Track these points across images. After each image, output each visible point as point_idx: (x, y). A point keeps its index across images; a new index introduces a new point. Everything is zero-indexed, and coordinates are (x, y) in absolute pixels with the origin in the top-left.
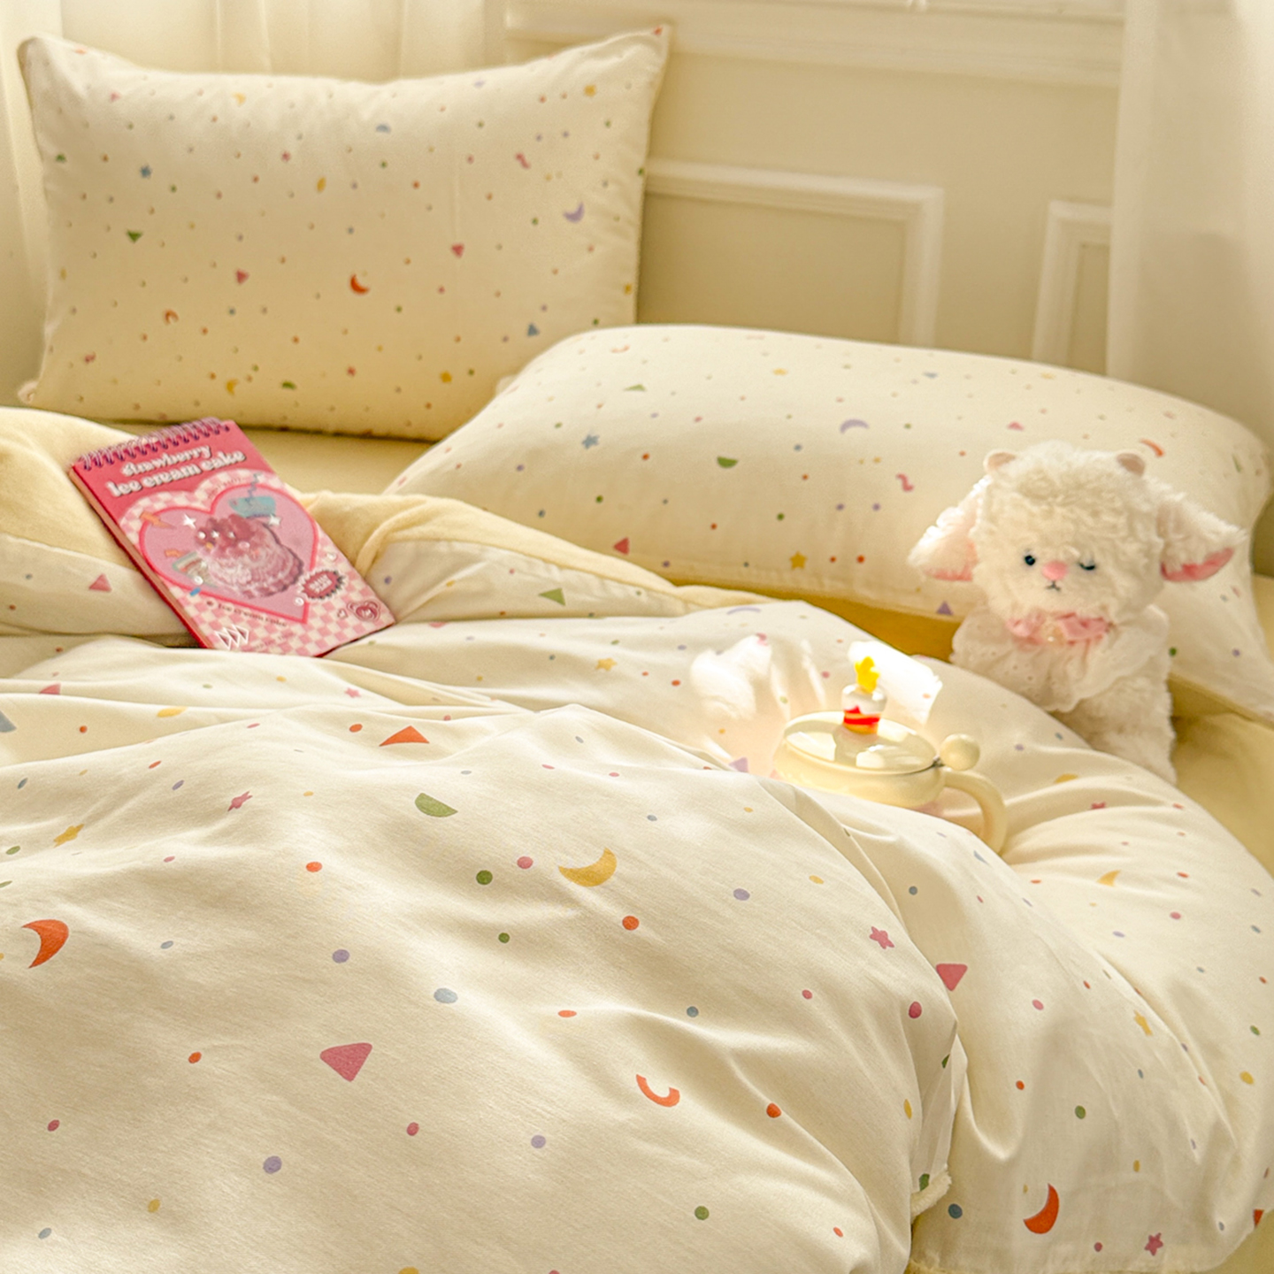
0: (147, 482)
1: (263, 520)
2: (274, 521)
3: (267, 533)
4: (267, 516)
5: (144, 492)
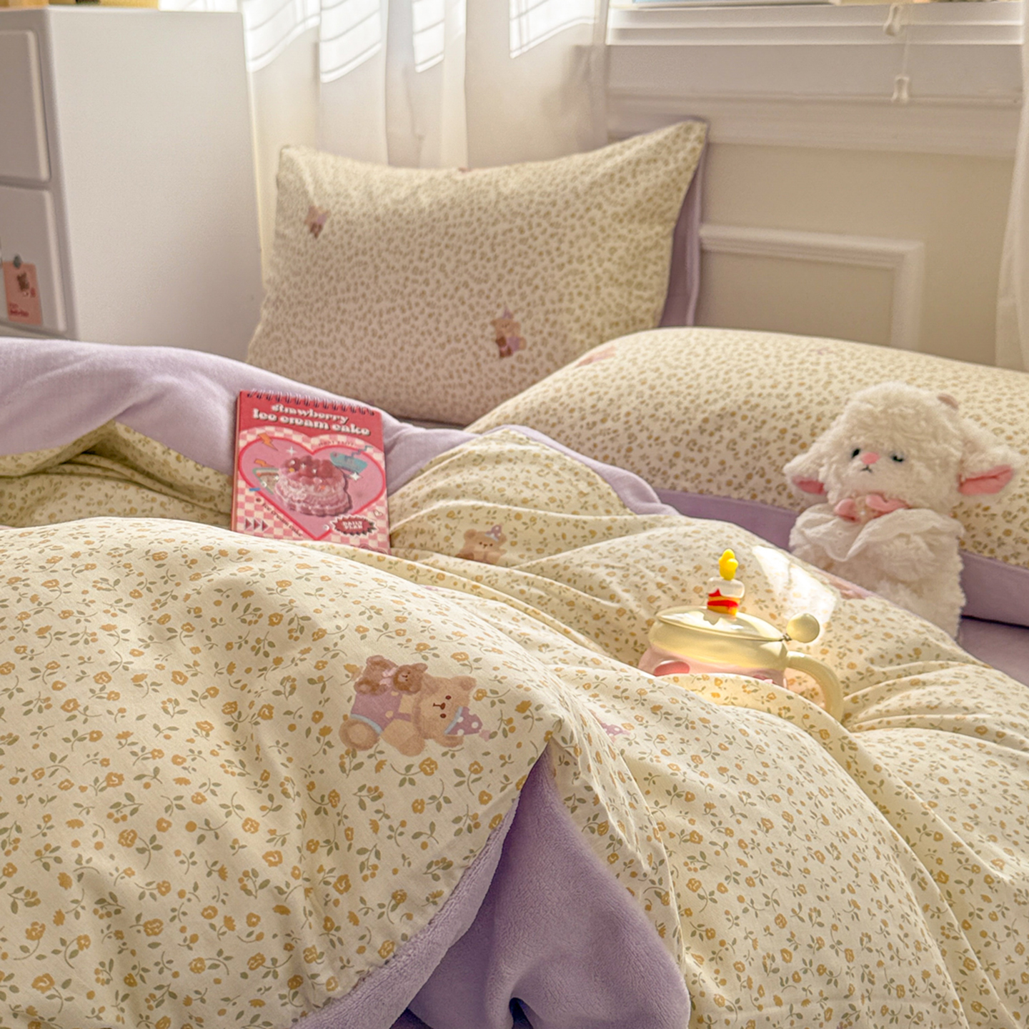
0: (282, 419)
1: (347, 472)
2: (355, 477)
3: (343, 481)
4: (352, 472)
5: (277, 424)
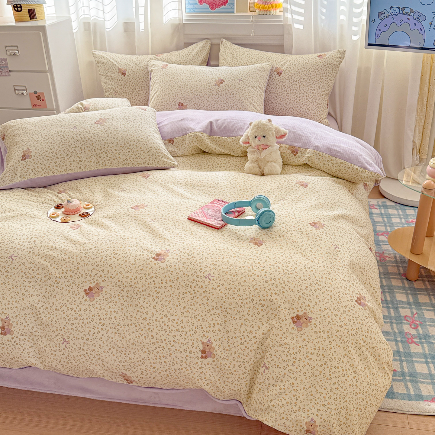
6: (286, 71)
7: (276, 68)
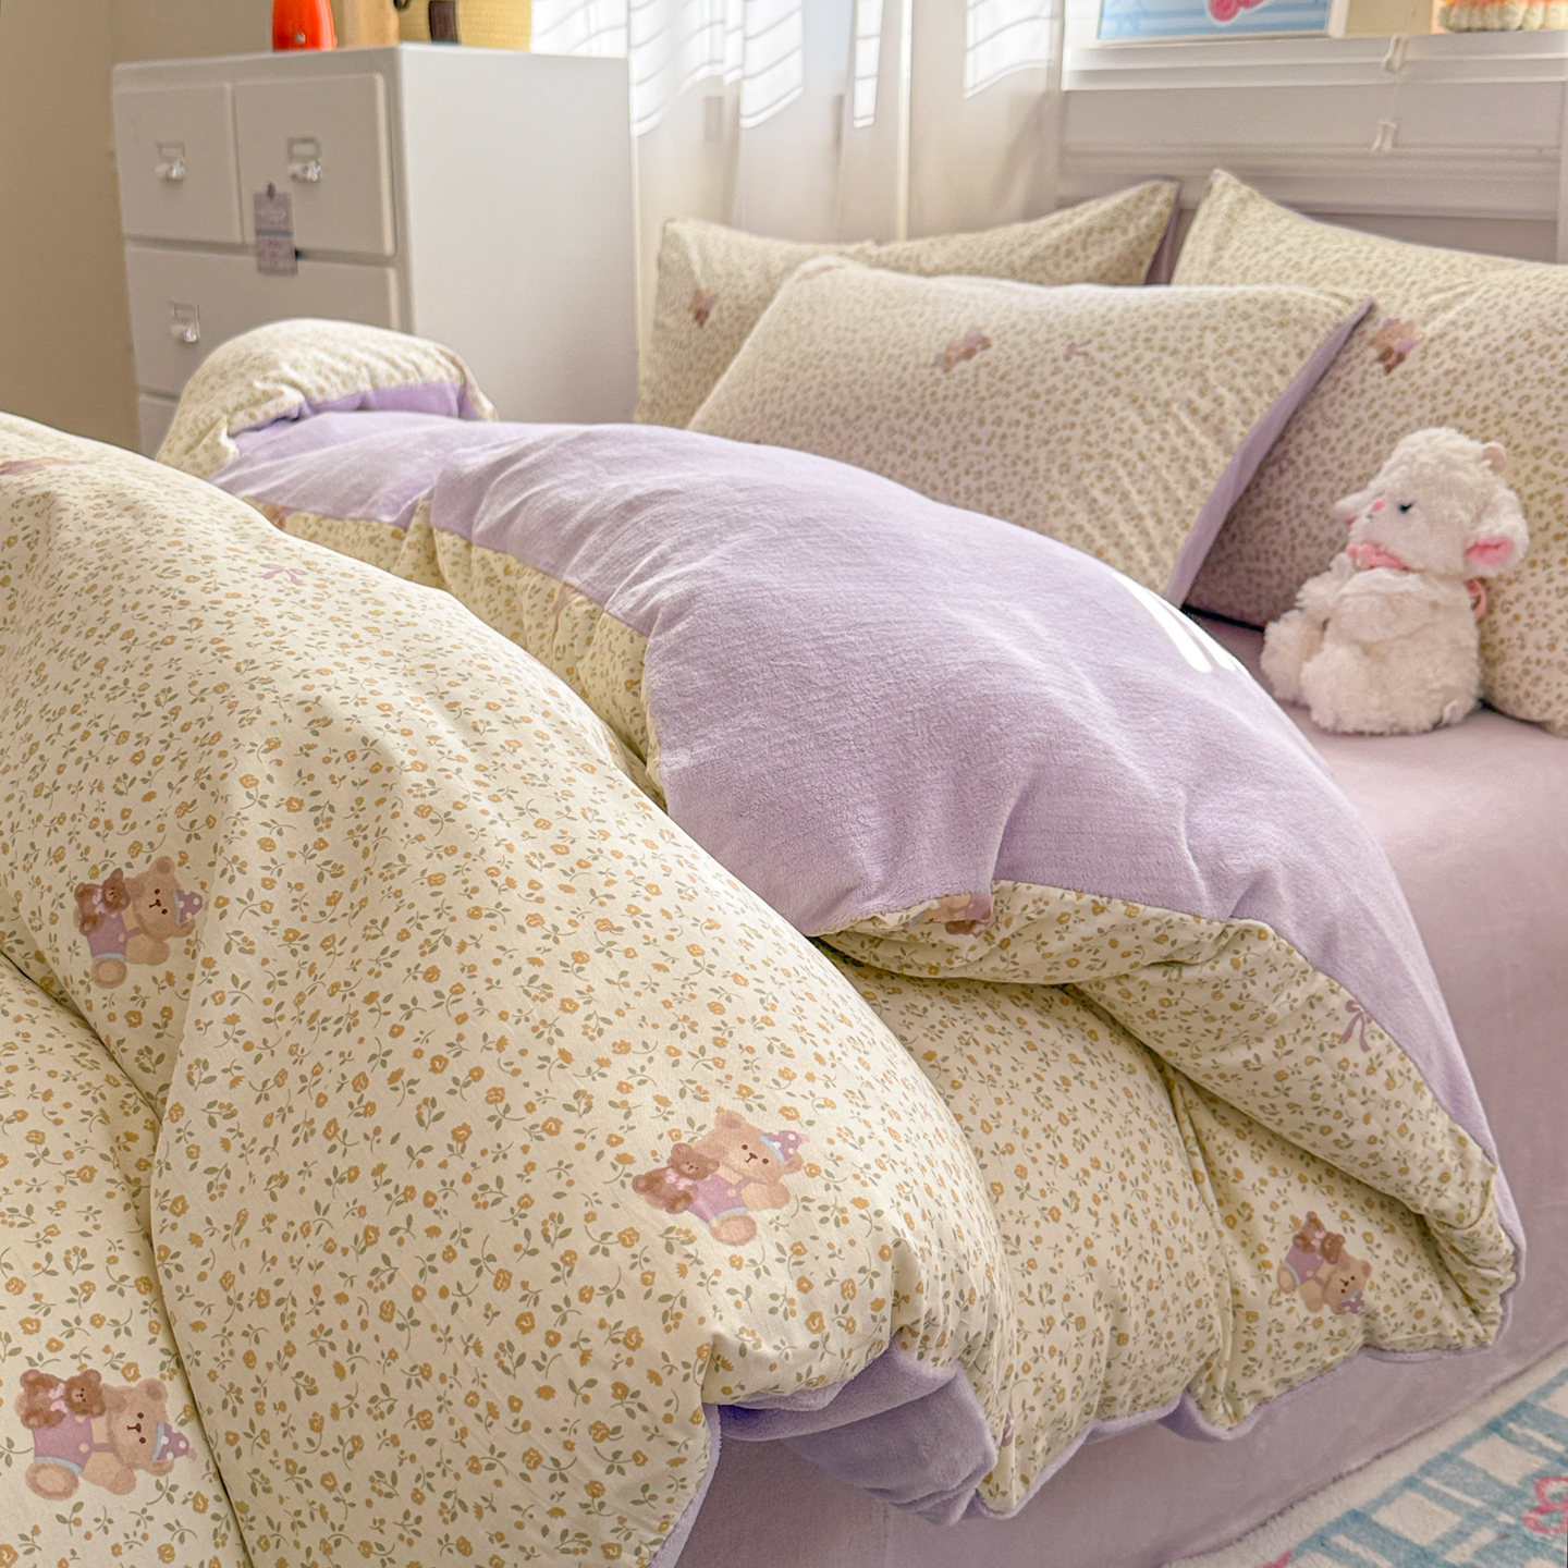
6: (1436, 346)
7: (1390, 323)
